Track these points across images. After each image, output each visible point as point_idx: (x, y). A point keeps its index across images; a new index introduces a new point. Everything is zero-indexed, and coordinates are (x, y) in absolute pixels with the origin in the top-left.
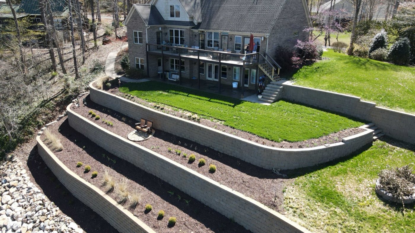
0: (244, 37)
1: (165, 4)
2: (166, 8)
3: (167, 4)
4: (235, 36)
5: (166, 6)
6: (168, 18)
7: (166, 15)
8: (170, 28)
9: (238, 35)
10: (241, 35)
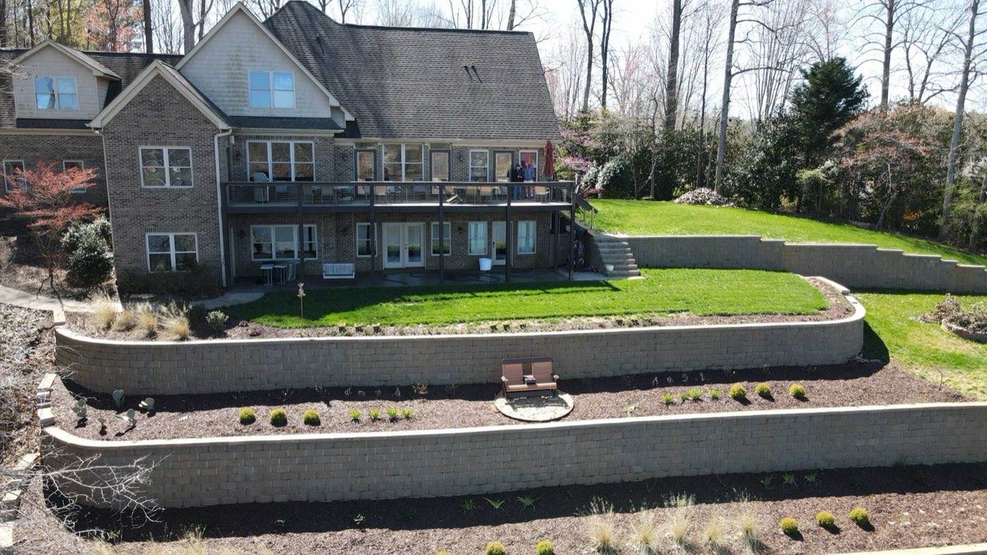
0: (494, 152)
1: (228, 69)
2: (231, 80)
3: (239, 69)
4: (471, 151)
5: (232, 74)
6: (242, 110)
7: (231, 101)
8: (251, 137)
9: (479, 148)
10: (487, 148)
